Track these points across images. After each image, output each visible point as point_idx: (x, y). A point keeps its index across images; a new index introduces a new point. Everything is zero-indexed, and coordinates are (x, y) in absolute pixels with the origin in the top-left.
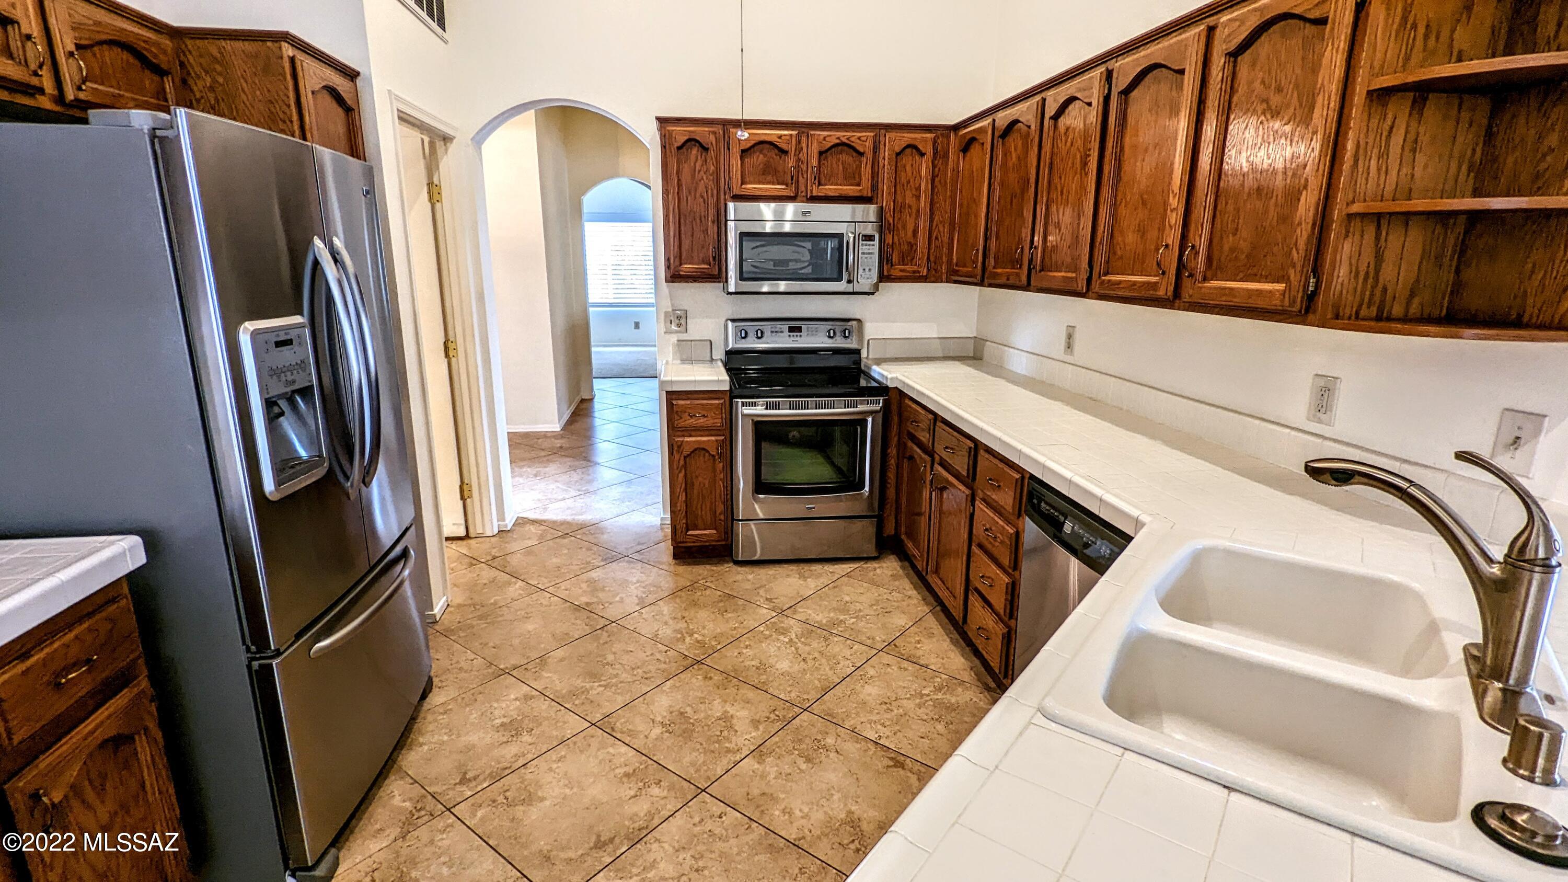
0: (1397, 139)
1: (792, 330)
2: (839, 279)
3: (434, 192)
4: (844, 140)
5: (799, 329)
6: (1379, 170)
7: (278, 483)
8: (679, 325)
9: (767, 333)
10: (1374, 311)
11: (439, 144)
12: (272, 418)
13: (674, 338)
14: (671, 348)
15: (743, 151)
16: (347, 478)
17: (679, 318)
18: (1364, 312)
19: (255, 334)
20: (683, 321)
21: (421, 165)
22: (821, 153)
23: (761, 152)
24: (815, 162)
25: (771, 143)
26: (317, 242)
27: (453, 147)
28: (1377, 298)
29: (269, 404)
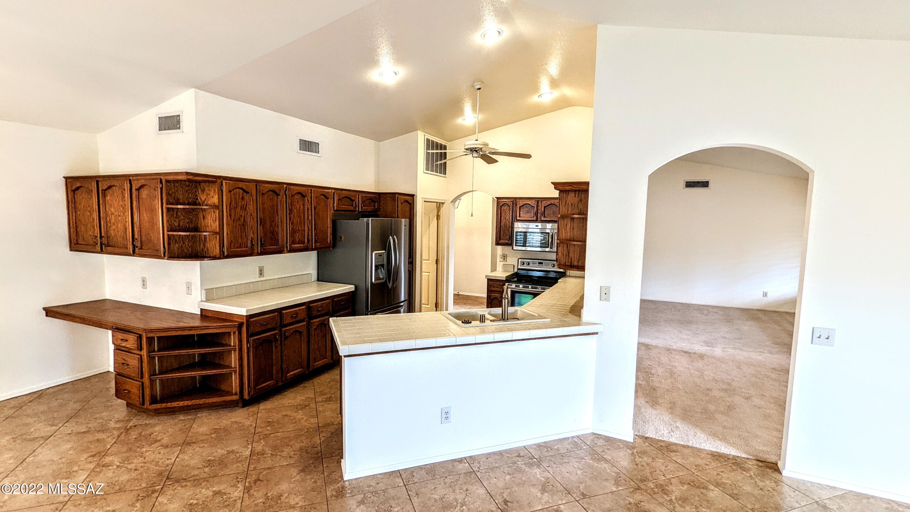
0: (568, 226)
1: (539, 263)
2: (548, 247)
3: (438, 217)
4: (552, 203)
5: (542, 263)
6: (565, 233)
7: (375, 280)
8: (504, 259)
9: (531, 264)
10: (569, 264)
11: (441, 204)
12: (376, 270)
13: (502, 263)
14: (501, 266)
15: (520, 207)
16: (389, 284)
17: (504, 257)
18: (567, 264)
19: (375, 254)
20: (505, 258)
21: (436, 210)
22: (545, 207)
23: (526, 207)
24: (543, 209)
25: (529, 204)
26: (391, 237)
27: (444, 205)
28: (570, 261)
29: (376, 266)
